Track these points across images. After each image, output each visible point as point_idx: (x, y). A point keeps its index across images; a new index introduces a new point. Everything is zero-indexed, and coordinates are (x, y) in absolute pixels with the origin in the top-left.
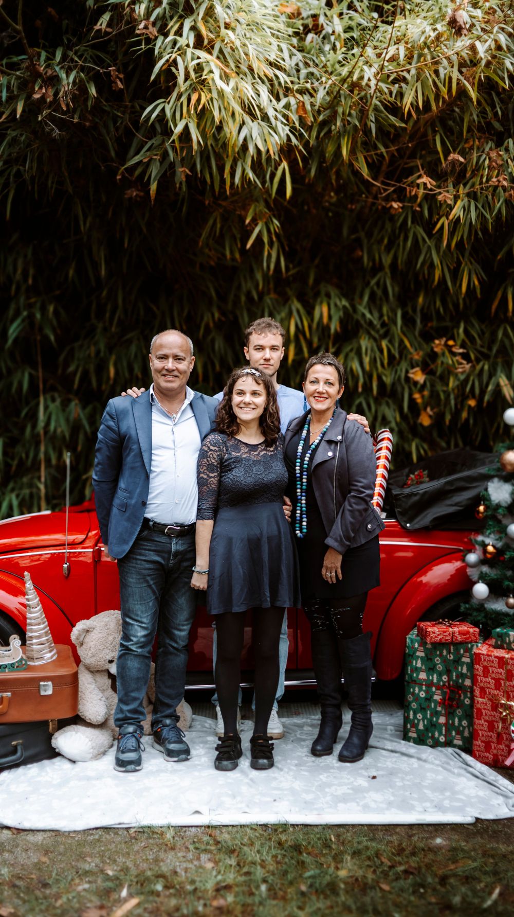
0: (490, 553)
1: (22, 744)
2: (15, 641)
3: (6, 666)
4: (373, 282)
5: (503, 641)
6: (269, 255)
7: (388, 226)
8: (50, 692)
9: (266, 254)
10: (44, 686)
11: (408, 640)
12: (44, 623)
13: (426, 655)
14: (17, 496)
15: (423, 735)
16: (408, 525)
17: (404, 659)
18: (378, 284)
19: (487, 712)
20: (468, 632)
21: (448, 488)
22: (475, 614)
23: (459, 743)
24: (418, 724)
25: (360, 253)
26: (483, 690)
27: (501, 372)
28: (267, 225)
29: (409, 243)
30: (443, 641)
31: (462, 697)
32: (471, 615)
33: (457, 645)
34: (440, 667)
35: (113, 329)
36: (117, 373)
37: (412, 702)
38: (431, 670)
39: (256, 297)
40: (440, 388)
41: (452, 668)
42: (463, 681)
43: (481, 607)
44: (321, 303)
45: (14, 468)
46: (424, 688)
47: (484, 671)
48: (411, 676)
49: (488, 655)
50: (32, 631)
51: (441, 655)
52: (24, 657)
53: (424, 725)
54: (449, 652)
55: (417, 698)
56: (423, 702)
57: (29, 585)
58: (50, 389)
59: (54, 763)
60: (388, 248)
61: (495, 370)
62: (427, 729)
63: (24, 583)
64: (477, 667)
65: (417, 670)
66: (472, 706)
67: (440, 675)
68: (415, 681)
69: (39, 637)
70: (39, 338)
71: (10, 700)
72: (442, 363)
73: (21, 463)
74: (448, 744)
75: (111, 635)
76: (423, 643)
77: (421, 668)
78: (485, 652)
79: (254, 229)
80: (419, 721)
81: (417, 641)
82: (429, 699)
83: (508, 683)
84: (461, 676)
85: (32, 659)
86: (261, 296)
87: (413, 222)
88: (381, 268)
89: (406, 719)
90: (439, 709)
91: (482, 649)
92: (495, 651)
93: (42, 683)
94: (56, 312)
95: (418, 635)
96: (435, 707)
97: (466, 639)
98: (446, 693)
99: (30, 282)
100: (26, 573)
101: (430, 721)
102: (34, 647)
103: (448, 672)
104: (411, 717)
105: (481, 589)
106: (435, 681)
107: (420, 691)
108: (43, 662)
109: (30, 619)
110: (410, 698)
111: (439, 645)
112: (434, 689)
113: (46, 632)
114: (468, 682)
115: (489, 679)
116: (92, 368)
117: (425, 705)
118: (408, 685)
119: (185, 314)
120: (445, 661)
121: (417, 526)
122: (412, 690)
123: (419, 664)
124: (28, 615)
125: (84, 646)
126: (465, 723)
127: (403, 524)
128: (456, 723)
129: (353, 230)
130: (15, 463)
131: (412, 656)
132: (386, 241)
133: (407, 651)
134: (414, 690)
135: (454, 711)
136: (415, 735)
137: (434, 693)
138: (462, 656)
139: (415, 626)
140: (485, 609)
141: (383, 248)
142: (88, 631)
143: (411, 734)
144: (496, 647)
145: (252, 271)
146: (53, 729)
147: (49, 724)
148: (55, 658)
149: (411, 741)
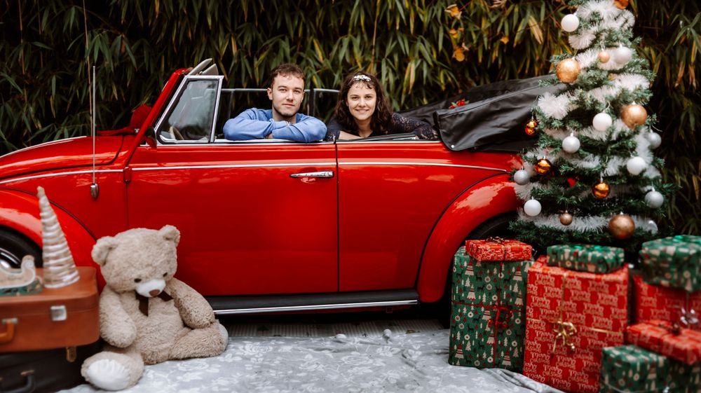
0: (544, 168)
1: (32, 374)
2: (28, 262)
3: (16, 290)
5: (557, 259)
8: (63, 317)
10: (56, 310)
11: (456, 259)
12: (62, 242)
13: (476, 274)
15: (470, 356)
16: (453, 146)
17: (449, 279)
19: (541, 333)
20: (521, 250)
21: (494, 109)
22: (524, 232)
23: (509, 363)
24: (465, 345)
26: (537, 310)
27: (531, 14)
30: (495, 258)
31: (512, 318)
32: (520, 233)
33: (508, 262)
34: (490, 287)
37: (460, 322)
38: (481, 289)
40: (471, 28)
41: (502, 287)
42: (514, 300)
43: (530, 226)
45: (69, 106)
46: (472, 308)
47: (538, 291)
48: (459, 296)
49: (544, 274)
50: (49, 251)
51: (491, 274)
52: (41, 280)
53: (472, 346)
54: (500, 271)
55: (465, 319)
56: (471, 322)
57: (44, 201)
61: (525, 13)
62: (474, 350)
63: (38, 199)
64: (531, 286)
65: (465, 290)
66: (524, 325)
67: (490, 294)
68: (463, 301)
69: (56, 258)
71: (16, 327)
72: (475, 6)
74: (497, 365)
75: (137, 252)
76: (472, 262)
77: (469, 287)
78: (540, 270)
80: (466, 342)
81: (465, 260)
82: (477, 319)
83: (564, 303)
84: (512, 295)
85: (48, 281)
89: (453, 341)
90: (488, 329)
91: (536, 267)
92: (550, 268)
93: (54, 308)
95: (466, 254)
96: (484, 327)
97: (519, 256)
98: (496, 313)
100: (40, 188)
101: (478, 342)
102: (51, 268)
103: (498, 291)
104: (458, 338)
105: (533, 206)
106: (484, 301)
107: (468, 312)
108: (62, 285)
109: (47, 238)
110: (457, 318)
111: (490, 263)
112: (483, 309)
113: (65, 252)
114: (519, 302)
115: (544, 299)
117: (472, 325)
118: (455, 306)
120: (495, 280)
121: (462, 147)
122: (459, 311)
123: (468, 284)
124: (45, 234)
125: (107, 265)
126: (514, 343)
127: (447, 145)
128: (506, 344)
131: (461, 275)
133: (455, 271)
134: (462, 310)
135: (504, 331)
136: (462, 356)
137: (483, 313)
138: (514, 274)
139: (463, 244)
140: (535, 227)
142: (110, 249)
143: (457, 356)
144: (551, 265)
146: (72, 356)
147: (65, 353)
148: (76, 280)
149: (458, 363)
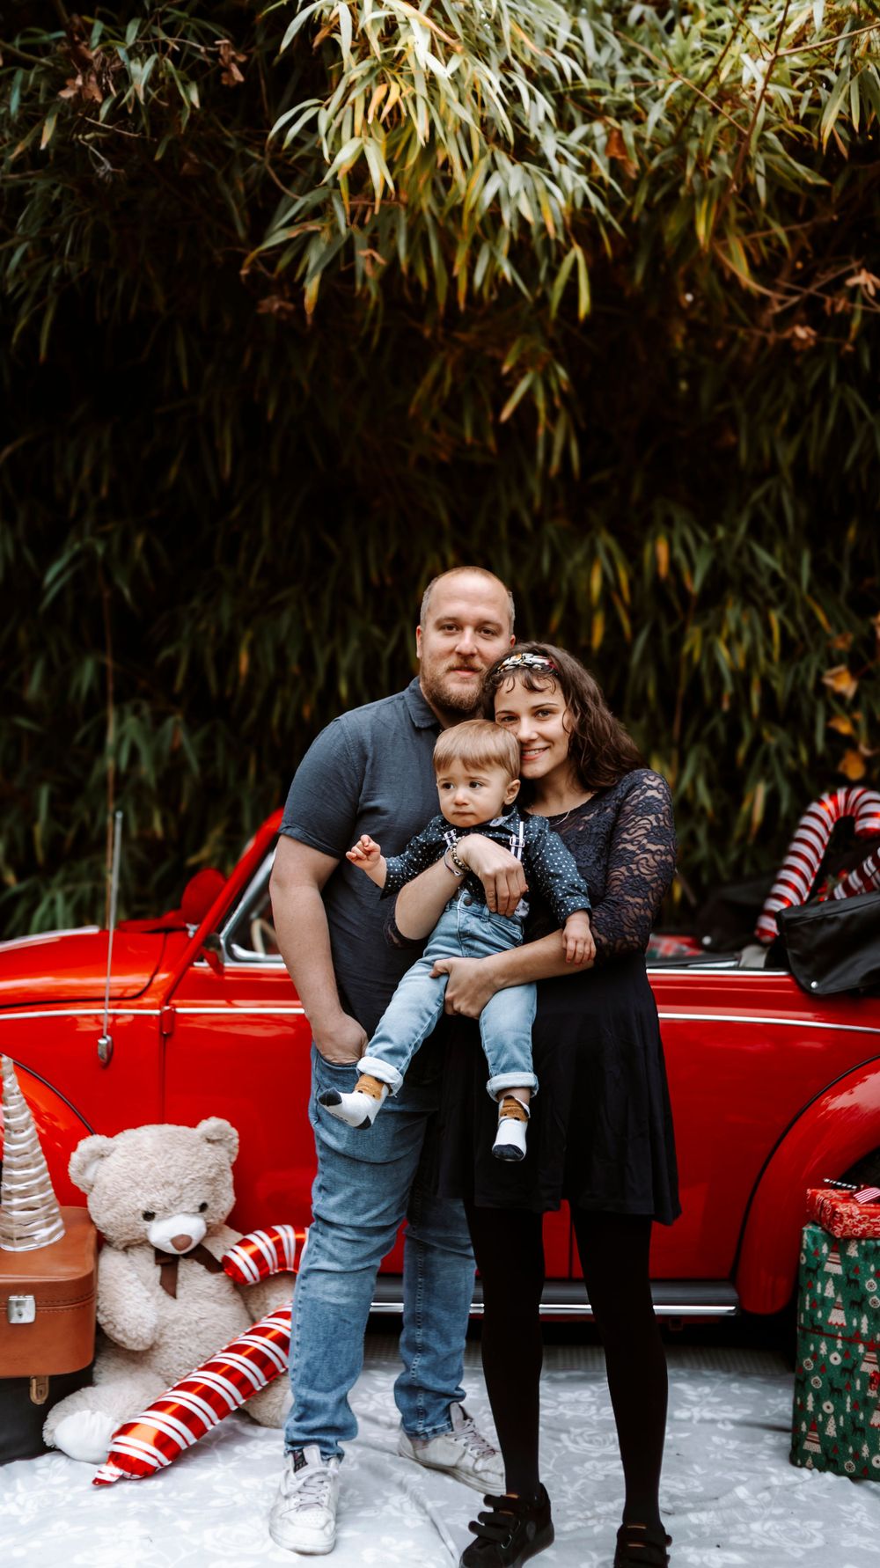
4: (757, 494)
6: (549, 439)
7: (790, 390)
8: (28, 1317)
9: (541, 432)
10: (18, 1304)
11: (805, 1236)
12: (37, 1165)
13: (847, 1273)
14: (68, 897)
15: (836, 1450)
16: (814, 985)
17: (799, 1277)
18: (766, 497)
24: (824, 1424)
25: (732, 439)
28: (546, 376)
29: (830, 422)
35: (252, 583)
36: (254, 664)
37: (813, 1373)
38: (857, 1306)
39: (527, 521)
44: (654, 539)
45: (68, 843)
46: (839, 1344)
48: (812, 1317)
50: (12, 1179)
51: (878, 1274)
53: (838, 1428)
55: (823, 1367)
56: (836, 1375)
57: (11, 1083)
58: (125, 694)
59: (34, 1470)
60: (790, 431)
62: (843, 1436)
65: (824, 1303)
67: (875, 1318)
68: (820, 1328)
69: (23, 1194)
70: (107, 594)
73: (83, 833)
76: (839, 1245)
77: (833, 1300)
79: (516, 383)
80: (826, 1417)
81: (825, 1240)
82: (849, 1370)
85: (11, 1239)
86: (538, 521)
87: (839, 380)
88: (774, 468)
89: (799, 1410)
90: (872, 1394)
93: (13, 1298)
94: (147, 547)
96: (864, 1389)
99: (104, 491)
100: (6, 1060)
101: (852, 1419)
102: (15, 1213)
104: (810, 1407)
106: (864, 1330)
107: (830, 1351)
108: (32, 1246)
109: (9, 1154)
110: (808, 1364)
112: (861, 1349)
113: (42, 1184)
116: (209, 652)
117: (840, 1382)
118: (804, 1337)
119: (392, 550)
121: (833, 988)
122: (812, 1348)
123: (830, 1292)
124: (8, 1148)
127: (803, 981)
129: (722, 395)
130: (71, 834)
131: (816, 1270)
132: (785, 418)
133: (804, 1261)
134: (817, 1348)
136: (817, 1448)
137: (862, 1359)
141: (778, 431)
143: (807, 1446)
145: (521, 480)
146: (39, 1393)
147: (30, 1386)
148: (57, 1238)
149: (810, 1461)
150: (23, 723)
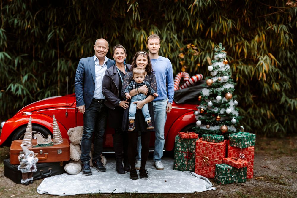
0: (202, 111)
1: (51, 169)
2: (49, 137)
3: (46, 145)
4: (168, 24)
5: (205, 138)
6: (135, 15)
7: (174, 7)
8: (61, 153)
9: (134, 14)
10: (59, 151)
11: (176, 138)
12: (59, 131)
13: (181, 143)
14: (50, 92)
15: (180, 167)
16: (177, 102)
17: (174, 144)
18: (169, 25)
19: (199, 160)
20: (194, 135)
21: (190, 91)
22: (197, 130)
23: (191, 170)
24: (178, 164)
25: (164, 15)
26: (198, 153)
27: (208, 55)
28: (134, 4)
29: (180, 13)
30: (187, 138)
31: (192, 156)
32: (195, 130)
33: (191, 139)
34: (185, 146)
35: (83, 37)
36: (84, 52)
38: (183, 147)
39: (130, 28)
40: (188, 60)
41: (189, 147)
42: (193, 151)
43: (199, 128)
44: (151, 31)
45: (49, 83)
46: (180, 153)
47: (199, 148)
48: (176, 149)
49: (200, 143)
50: (55, 134)
51: (186, 143)
52: (52, 142)
53: (180, 164)
54: (189, 142)
55: (178, 156)
56: (180, 157)
57: (54, 119)
58: (61, 57)
59: (62, 176)
60: (173, 14)
61: (206, 55)
62: (181, 165)
63: (52, 118)
64: (197, 146)
65: (178, 147)
66: (195, 158)
67: (185, 149)
68: (178, 151)
69: (57, 136)
70: (58, 39)
71: (48, 155)
72: (190, 51)
73: (52, 81)
74: (187, 170)
75: (80, 132)
76: (180, 139)
77: (179, 147)
78: (199, 142)
79: (130, 6)
80: (178, 163)
81: (178, 138)
82: (182, 156)
83: (206, 151)
84: (192, 149)
85: (55, 143)
86: (132, 28)
87: (182, 5)
88: (170, 20)
90: (185, 159)
91: (199, 140)
92: (203, 141)
94: (64, 31)
95: (179, 136)
96: (184, 159)
97: (194, 137)
98: (187, 154)
99: (55, 21)
100: (53, 115)
101: (182, 163)
102: (56, 139)
103: (188, 148)
104: (176, 162)
105: (199, 122)
106: (184, 150)
107: (179, 154)
108: (59, 144)
109: (55, 130)
110: (176, 156)
111: (186, 139)
112: (183, 153)
113: (60, 134)
114: (194, 151)
115: (200, 150)
116: (76, 50)
117: (180, 158)
118: (175, 152)
119: (107, 33)
120: (187, 144)
121: (180, 103)
123: (179, 146)
125: (72, 136)
126: (193, 164)
127: (175, 102)
128: (190, 164)
129: (162, 7)
130: (50, 81)
131: (177, 143)
132: (173, 12)
133: (175, 141)
134: (177, 153)
135: (190, 160)
136: (177, 167)
137: (183, 154)
138: (193, 143)
139: (178, 134)
140: (200, 129)
141: (172, 14)
142: (72, 131)
143: (176, 167)
144: (203, 140)
145: (129, 20)
146: (62, 165)
147: (60, 163)
148: (62, 142)
149: (176, 169)
150: (40, 62)
